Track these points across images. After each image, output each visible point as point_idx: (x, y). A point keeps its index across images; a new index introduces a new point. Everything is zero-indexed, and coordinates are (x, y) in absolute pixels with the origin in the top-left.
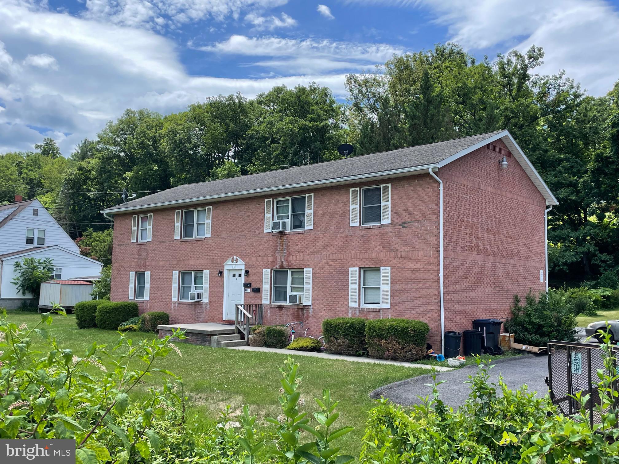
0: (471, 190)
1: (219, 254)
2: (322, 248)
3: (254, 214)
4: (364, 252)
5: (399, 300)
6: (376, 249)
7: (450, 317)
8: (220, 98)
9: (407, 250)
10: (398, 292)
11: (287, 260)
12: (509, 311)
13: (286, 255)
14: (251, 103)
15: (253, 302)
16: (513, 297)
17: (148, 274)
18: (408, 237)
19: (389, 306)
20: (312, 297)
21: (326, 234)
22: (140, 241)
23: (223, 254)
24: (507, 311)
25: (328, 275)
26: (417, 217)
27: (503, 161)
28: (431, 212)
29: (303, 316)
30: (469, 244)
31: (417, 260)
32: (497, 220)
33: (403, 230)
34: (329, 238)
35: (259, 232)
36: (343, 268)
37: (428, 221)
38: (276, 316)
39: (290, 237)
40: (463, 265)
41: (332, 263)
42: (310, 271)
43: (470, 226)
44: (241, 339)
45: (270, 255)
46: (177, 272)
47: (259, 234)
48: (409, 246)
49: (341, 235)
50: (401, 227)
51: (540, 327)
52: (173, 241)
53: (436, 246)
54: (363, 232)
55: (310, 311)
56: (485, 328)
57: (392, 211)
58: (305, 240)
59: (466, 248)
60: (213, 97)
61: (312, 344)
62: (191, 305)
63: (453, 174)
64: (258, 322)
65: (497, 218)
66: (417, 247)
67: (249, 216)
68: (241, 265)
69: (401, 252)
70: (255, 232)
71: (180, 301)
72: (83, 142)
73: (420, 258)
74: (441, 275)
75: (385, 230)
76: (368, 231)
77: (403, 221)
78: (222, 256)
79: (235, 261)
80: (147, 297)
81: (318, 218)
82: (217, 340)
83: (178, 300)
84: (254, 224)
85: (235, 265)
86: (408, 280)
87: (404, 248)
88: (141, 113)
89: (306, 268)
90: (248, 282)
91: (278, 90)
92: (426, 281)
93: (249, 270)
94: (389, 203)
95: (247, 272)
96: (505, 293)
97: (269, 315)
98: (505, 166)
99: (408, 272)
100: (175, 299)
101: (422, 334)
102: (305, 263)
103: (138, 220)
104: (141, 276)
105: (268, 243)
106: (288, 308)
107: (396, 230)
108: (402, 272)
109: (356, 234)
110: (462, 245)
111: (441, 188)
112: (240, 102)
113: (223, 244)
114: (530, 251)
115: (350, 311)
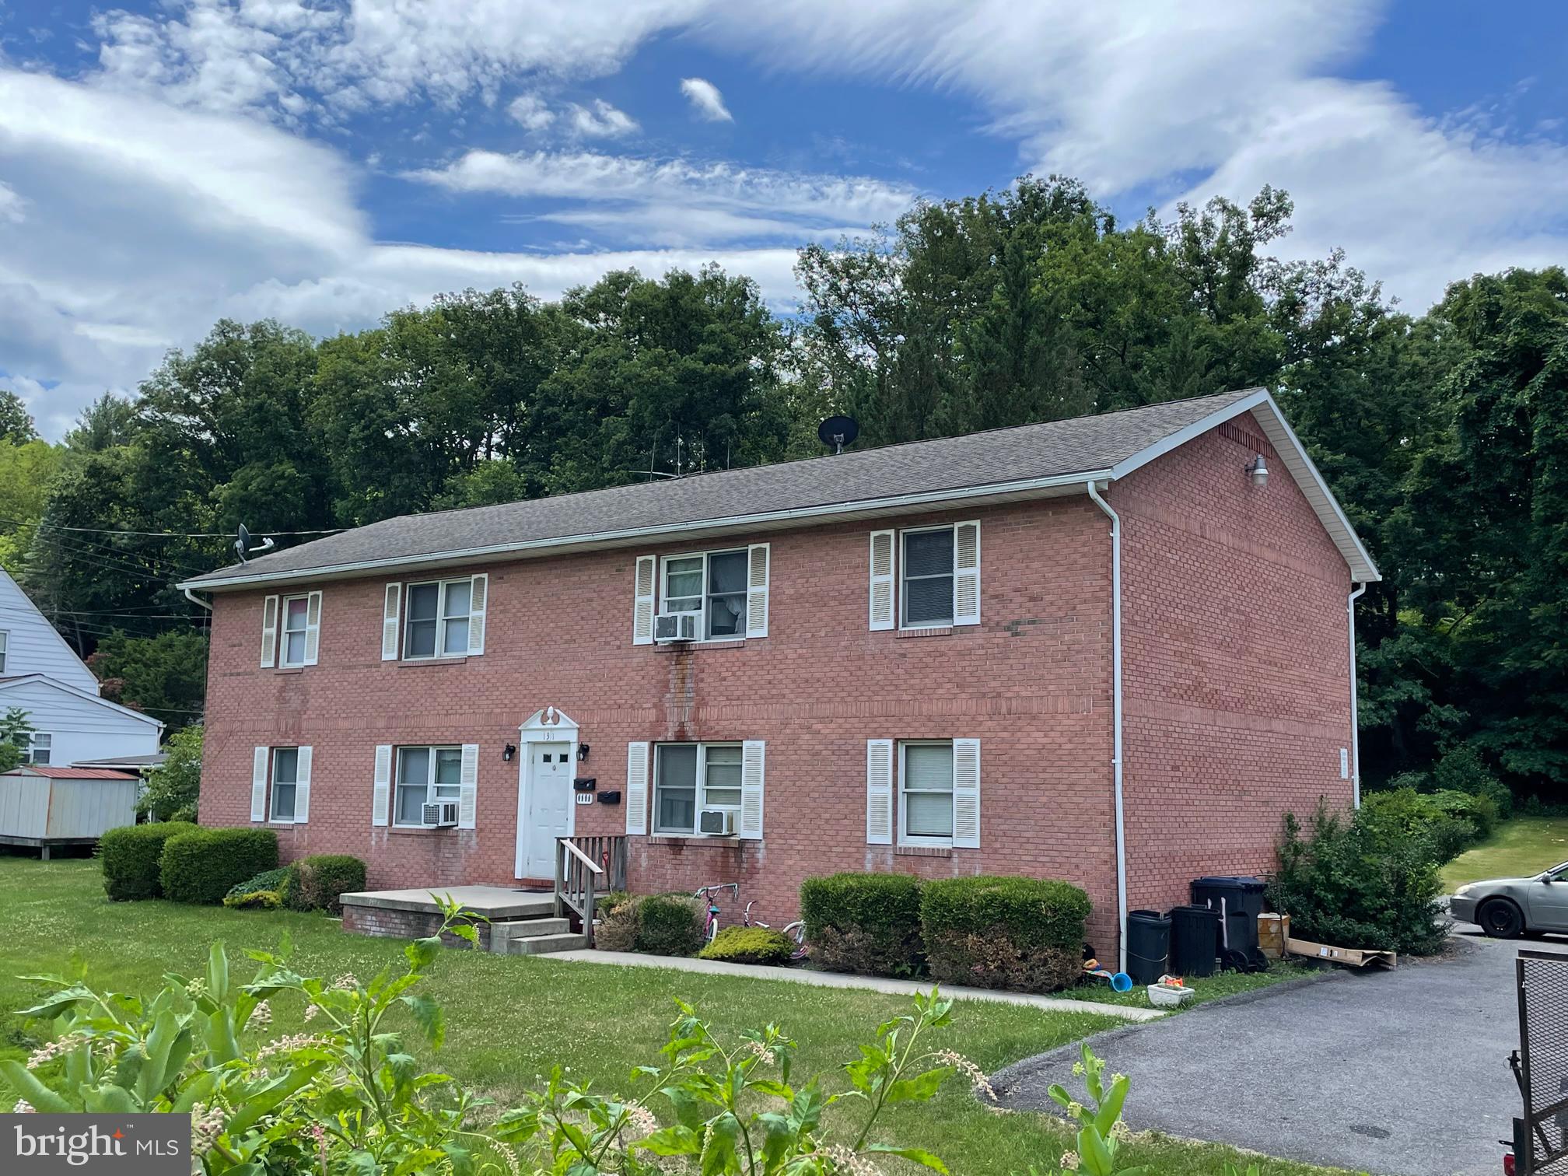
0: (1184, 539)
1: (506, 702)
2: (792, 686)
3: (604, 594)
4: (909, 697)
5: (1002, 827)
6: (940, 691)
7: (1139, 873)
8: (468, 298)
9: (1024, 694)
10: (1002, 804)
11: (696, 720)
12: (1273, 855)
13: (692, 704)
14: (550, 311)
15: (599, 829)
16: (1280, 819)
17: (305, 753)
18: (1027, 660)
19: (976, 843)
20: (765, 816)
21: (805, 651)
22: (284, 664)
23: (516, 701)
24: (1268, 855)
25: (808, 758)
26: (1054, 608)
27: (1255, 467)
28: (1089, 595)
29: (740, 867)
30: (1181, 681)
31: (1052, 722)
32: (1243, 618)
33: (1016, 642)
34: (811, 660)
35: (618, 643)
36: (851, 742)
37: (1081, 618)
38: (663, 867)
39: (704, 656)
40: (1167, 734)
41: (820, 726)
42: (759, 748)
43: (1182, 634)
44: (572, 931)
45: (649, 705)
46: (389, 748)
47: (619, 648)
48: (1031, 683)
49: (845, 653)
50: (1009, 634)
51: (1353, 895)
52: (379, 666)
53: (1104, 686)
54: (905, 645)
55: (760, 855)
56: (1223, 900)
57: (983, 592)
58: (744, 664)
59: (1174, 690)
60: (452, 294)
61: (771, 945)
62: (427, 836)
63: (1143, 497)
64: (613, 883)
65: (1242, 613)
66: (1051, 687)
67: (590, 600)
68: (567, 731)
69: (1010, 698)
70: (607, 643)
71: (395, 826)
72: (99, 402)
73: (1060, 717)
74: (1118, 761)
75: (959, 642)
76: (920, 644)
77: (1016, 618)
78: (515, 706)
79: (550, 721)
80: (301, 816)
81: (782, 607)
82: (510, 933)
83: (391, 824)
84: (604, 621)
85: (551, 729)
86: (1028, 775)
87: (1016, 689)
88: (257, 329)
89: (748, 739)
90: (586, 777)
91: (618, 281)
92: (1075, 776)
93: (590, 744)
94: (976, 571)
95: (584, 750)
96: (1263, 809)
97: (644, 864)
98: (1261, 481)
99: (1027, 752)
100: (380, 820)
101: (1075, 919)
102: (744, 728)
103: (281, 609)
104: (285, 757)
105: (642, 673)
106: (697, 847)
107: (996, 641)
108: (1012, 752)
109: (886, 652)
110: (1164, 684)
111: (1116, 534)
112: (522, 309)
113: (517, 675)
114: (1319, 701)
115: (869, 856)
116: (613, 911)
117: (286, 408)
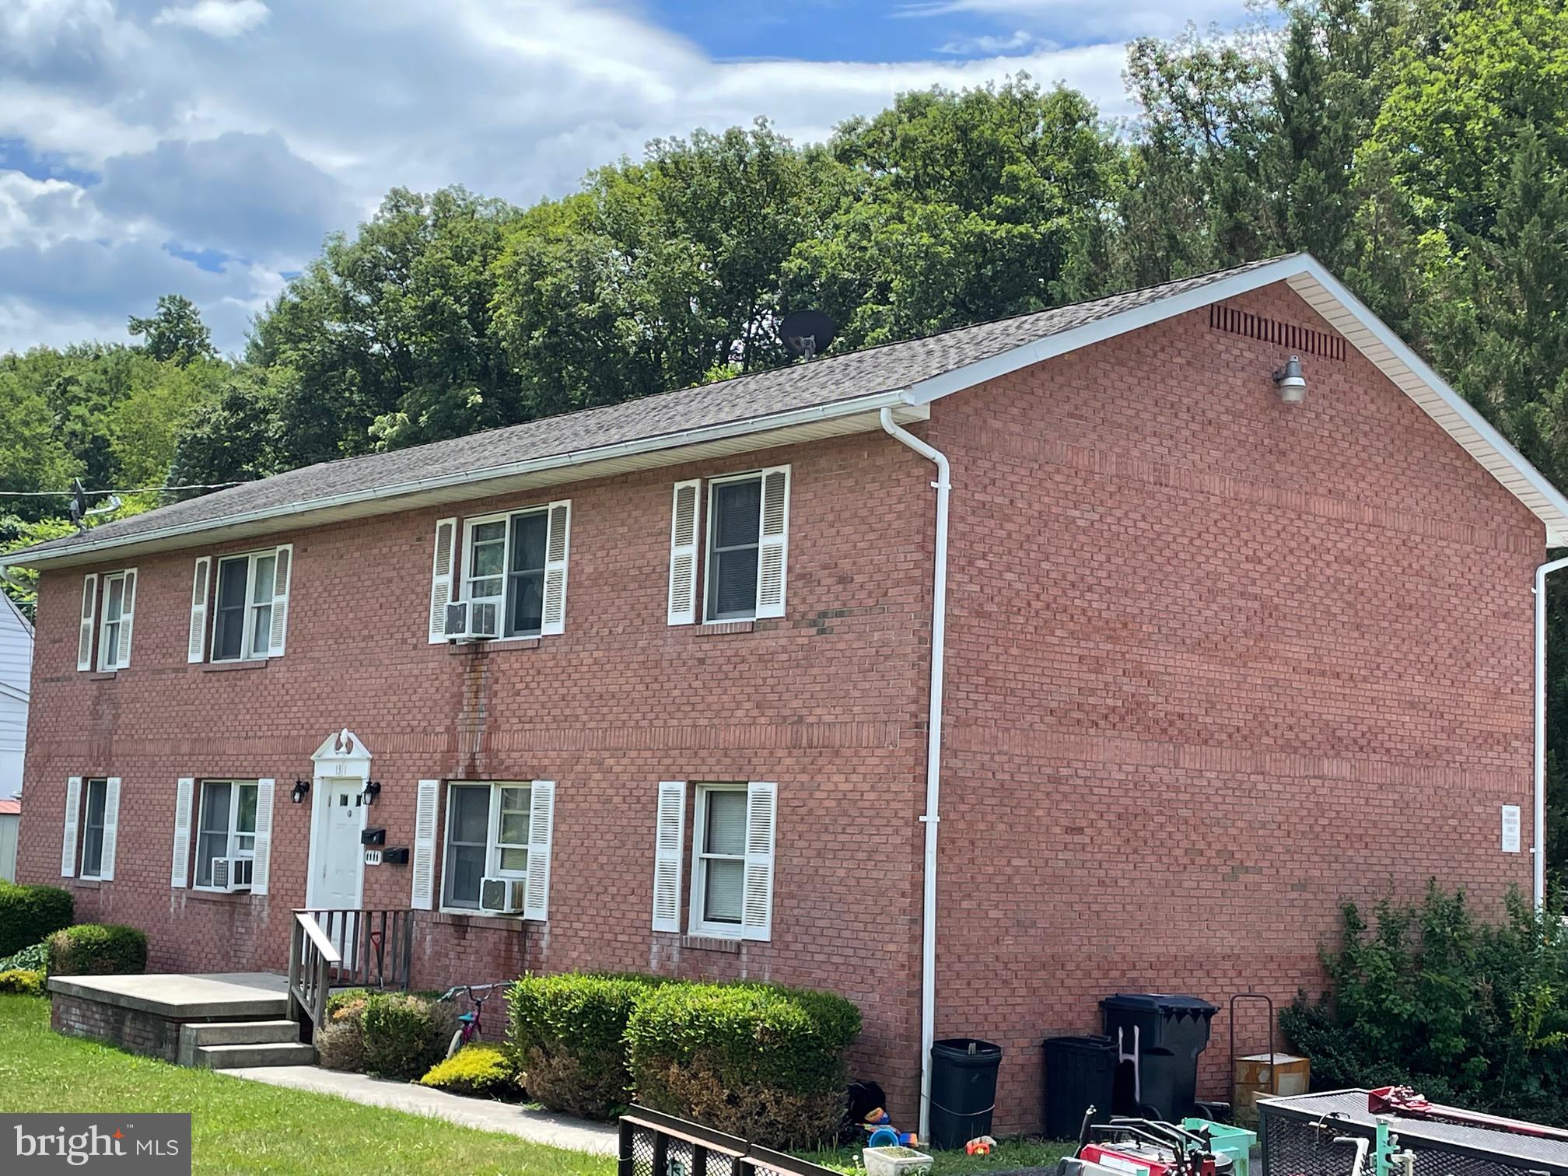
0: (1113, 488)
1: (303, 721)
2: (587, 704)
3: (403, 573)
4: (705, 722)
5: (796, 912)
6: (739, 713)
7: (976, 984)
8: (696, 144)
9: (827, 718)
10: (796, 879)
11: (487, 749)
12: (1314, 965)
13: (484, 728)
14: (813, 158)
16: (1336, 912)
17: (114, 784)
18: (832, 670)
19: (764, 934)
20: (551, 888)
21: (601, 654)
22: (103, 665)
23: (312, 720)
24: (1303, 966)
25: (597, 806)
26: (863, 595)
27: (1287, 375)
28: (902, 575)
29: (523, 960)
30: (1091, 700)
31: (855, 761)
32: (1256, 605)
33: (821, 643)
34: (608, 667)
35: (414, 641)
36: (642, 784)
37: (893, 609)
38: (447, 955)
39: (499, 660)
40: (1055, 780)
41: (612, 762)
42: (548, 791)
43: (1097, 630)
44: (302, 1041)
45: (441, 729)
46: (190, 781)
47: (415, 647)
48: (834, 703)
49: (641, 658)
50: (813, 631)
52: (185, 670)
53: (913, 708)
54: (705, 647)
55: (544, 944)
56: (1137, 1030)
57: (790, 569)
58: (539, 673)
59: (1076, 715)
60: (674, 139)
61: (495, 1070)
62: (222, 903)
63: (1016, 428)
65: (1256, 598)
66: (856, 709)
67: (390, 581)
68: (359, 766)
69: (812, 725)
70: (404, 641)
71: (196, 888)
73: (864, 752)
74: (932, 819)
75: (766, 643)
76: (721, 646)
77: (821, 607)
78: (312, 728)
79: (343, 749)
80: (107, 873)
81: (581, 591)
83: (190, 885)
84: (402, 610)
85: (344, 760)
86: (825, 837)
87: (818, 711)
89: (538, 778)
90: (376, 827)
92: (876, 839)
93: (382, 782)
94: (781, 540)
95: (374, 790)
96: (1295, 895)
97: (428, 952)
98: (1292, 396)
99: (827, 803)
100: (179, 881)
102: (535, 763)
103: (100, 592)
104: (96, 792)
105: (437, 683)
106: (484, 927)
107: (800, 641)
108: (811, 803)
109: (684, 656)
110: (1054, 705)
111: (944, 485)
112: (765, 155)
113: (315, 684)
114: (1451, 732)
115: (655, 949)
116: (336, 1016)
117: (465, 308)
